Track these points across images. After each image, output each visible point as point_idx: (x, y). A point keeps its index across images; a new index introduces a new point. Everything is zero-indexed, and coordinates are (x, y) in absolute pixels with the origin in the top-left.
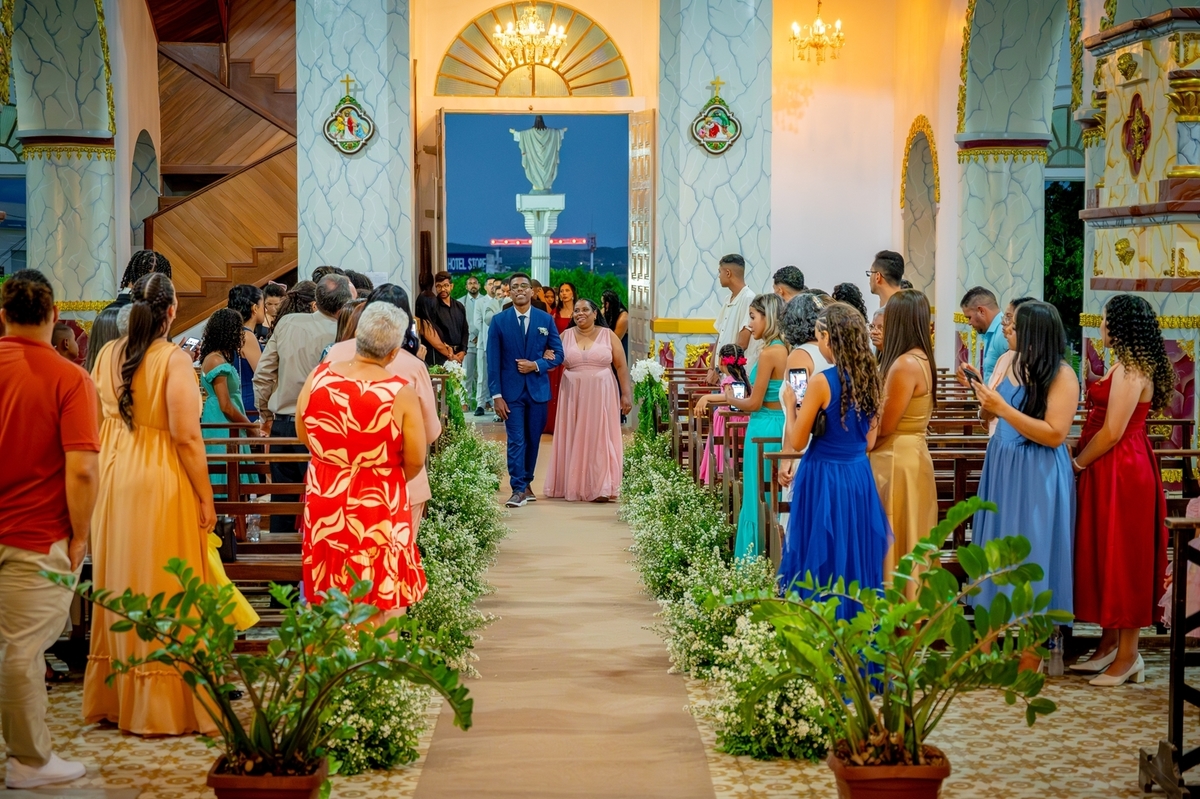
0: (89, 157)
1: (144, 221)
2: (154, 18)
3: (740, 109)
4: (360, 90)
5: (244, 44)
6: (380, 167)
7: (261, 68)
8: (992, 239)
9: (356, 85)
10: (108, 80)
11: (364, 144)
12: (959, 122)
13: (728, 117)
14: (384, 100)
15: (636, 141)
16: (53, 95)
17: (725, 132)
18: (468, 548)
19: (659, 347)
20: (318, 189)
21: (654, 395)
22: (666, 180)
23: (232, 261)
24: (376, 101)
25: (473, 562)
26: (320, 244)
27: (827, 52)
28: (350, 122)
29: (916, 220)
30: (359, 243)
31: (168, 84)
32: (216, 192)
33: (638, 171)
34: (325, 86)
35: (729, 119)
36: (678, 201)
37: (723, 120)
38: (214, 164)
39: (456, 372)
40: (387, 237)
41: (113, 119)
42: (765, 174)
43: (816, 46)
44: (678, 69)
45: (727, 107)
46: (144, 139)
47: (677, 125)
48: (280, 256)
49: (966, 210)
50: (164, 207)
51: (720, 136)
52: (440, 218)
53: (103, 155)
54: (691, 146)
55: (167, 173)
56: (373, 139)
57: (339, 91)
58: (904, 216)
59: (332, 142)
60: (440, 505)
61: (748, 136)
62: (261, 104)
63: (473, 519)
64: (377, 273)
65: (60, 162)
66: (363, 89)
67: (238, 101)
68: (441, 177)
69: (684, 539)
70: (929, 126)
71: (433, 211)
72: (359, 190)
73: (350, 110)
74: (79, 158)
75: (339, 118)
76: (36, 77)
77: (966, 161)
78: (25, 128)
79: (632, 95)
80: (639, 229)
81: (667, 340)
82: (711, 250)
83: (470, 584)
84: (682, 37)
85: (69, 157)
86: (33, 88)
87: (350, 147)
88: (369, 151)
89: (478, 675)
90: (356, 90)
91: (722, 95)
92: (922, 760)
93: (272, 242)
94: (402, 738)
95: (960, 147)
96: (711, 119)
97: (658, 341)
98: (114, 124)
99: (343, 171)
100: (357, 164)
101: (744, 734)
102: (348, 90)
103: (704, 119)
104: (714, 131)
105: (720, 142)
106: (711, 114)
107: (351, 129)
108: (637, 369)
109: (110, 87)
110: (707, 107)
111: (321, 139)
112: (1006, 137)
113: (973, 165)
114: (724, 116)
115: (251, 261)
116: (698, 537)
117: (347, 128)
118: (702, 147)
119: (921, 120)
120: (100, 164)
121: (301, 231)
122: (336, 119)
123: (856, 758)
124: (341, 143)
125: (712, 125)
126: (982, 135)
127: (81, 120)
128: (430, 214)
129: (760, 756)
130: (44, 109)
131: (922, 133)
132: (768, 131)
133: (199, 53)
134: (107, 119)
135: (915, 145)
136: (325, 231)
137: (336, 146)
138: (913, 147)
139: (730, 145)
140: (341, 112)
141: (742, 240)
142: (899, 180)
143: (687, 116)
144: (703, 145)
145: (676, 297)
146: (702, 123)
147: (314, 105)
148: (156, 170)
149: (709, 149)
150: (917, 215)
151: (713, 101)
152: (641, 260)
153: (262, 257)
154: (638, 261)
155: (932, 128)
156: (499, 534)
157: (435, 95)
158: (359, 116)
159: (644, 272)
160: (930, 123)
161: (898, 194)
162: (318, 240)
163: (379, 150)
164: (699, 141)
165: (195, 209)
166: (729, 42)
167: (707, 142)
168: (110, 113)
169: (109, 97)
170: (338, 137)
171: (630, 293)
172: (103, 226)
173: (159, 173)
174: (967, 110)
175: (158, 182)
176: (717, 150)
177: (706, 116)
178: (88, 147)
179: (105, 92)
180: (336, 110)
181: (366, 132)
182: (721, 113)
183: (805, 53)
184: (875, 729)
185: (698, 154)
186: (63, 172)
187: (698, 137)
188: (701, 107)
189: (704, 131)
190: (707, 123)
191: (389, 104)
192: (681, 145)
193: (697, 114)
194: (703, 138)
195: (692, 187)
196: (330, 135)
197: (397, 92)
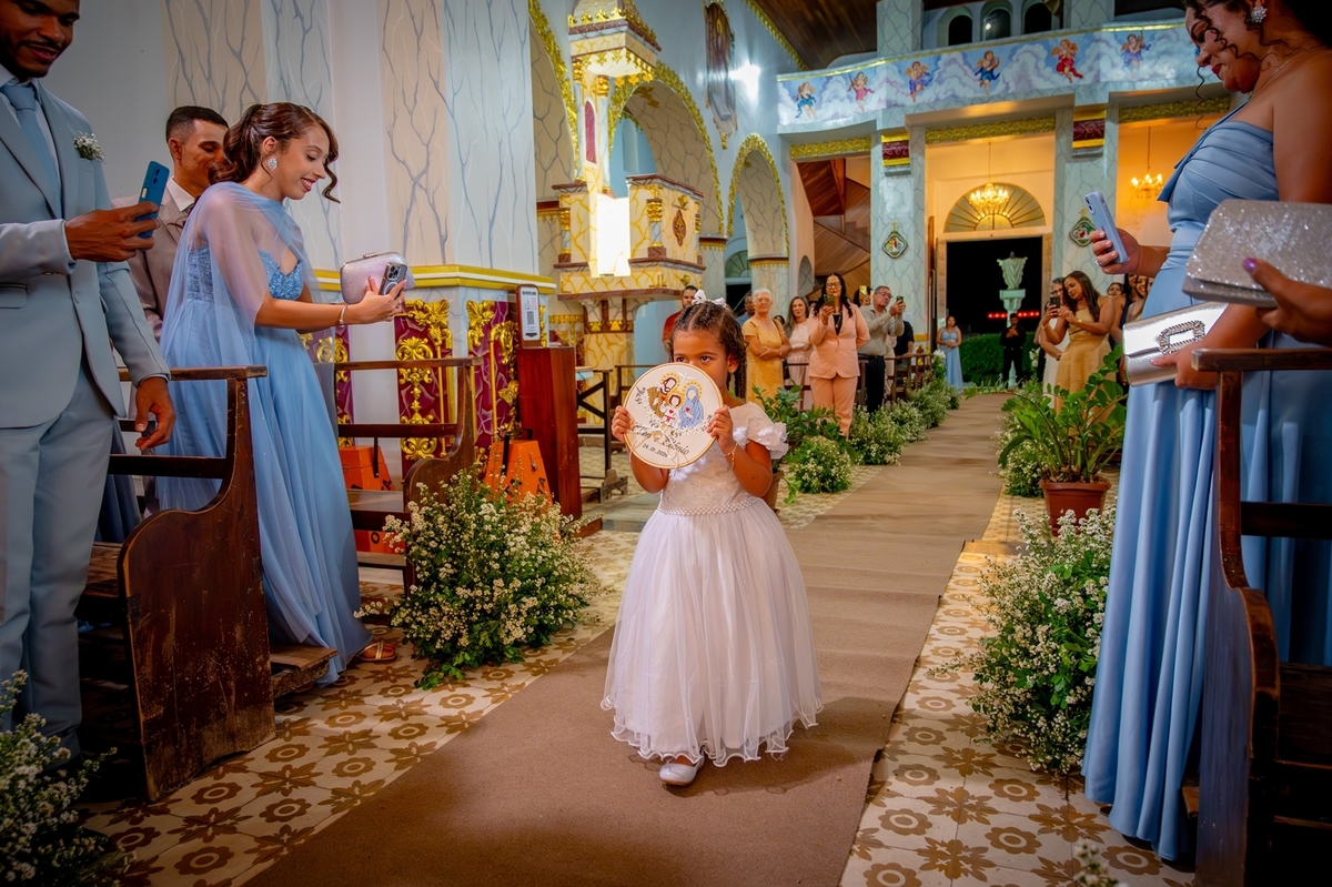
0: (778, 266)
2: (811, 205)
4: (900, 228)
5: (851, 215)
6: (909, 263)
7: (859, 225)
9: (898, 225)
10: (786, 231)
11: (902, 253)
14: (912, 231)
15: (1045, 247)
16: (763, 239)
20: (880, 275)
22: (1056, 262)
24: (908, 232)
27: (1153, 193)
28: (895, 243)
31: (818, 235)
34: (884, 227)
40: (913, 296)
41: (788, 249)
43: (1147, 190)
44: (1063, 204)
45: (1090, 222)
46: (805, 260)
47: (1064, 235)
51: (1086, 237)
53: (784, 265)
54: (1069, 243)
55: (817, 275)
56: (906, 250)
57: (890, 229)
59: (887, 253)
62: (858, 241)
65: (766, 269)
66: (902, 227)
67: (849, 241)
72: (899, 274)
73: (895, 237)
74: (773, 267)
76: (755, 232)
78: (751, 255)
79: (1044, 224)
84: (1066, 188)
85: (770, 267)
87: (895, 255)
88: (904, 256)
90: (898, 228)
91: (1087, 216)
92: (1091, 481)
96: (1080, 228)
98: (789, 252)
99: (892, 266)
100: (897, 262)
101: (1017, 485)
102: (895, 228)
103: (1077, 229)
104: (1082, 235)
106: (1081, 226)
107: (896, 246)
109: (787, 235)
110: (1079, 222)
111: (882, 251)
114: (1088, 226)
117: (894, 246)
118: (1075, 243)
120: (782, 268)
122: (889, 242)
123: (1052, 478)
124: (891, 253)
125: (1081, 232)
127: (775, 250)
129: (1025, 495)
133: (832, 220)
134: (786, 249)
140: (891, 238)
143: (1068, 228)
147: (878, 236)
148: (812, 274)
149: (1079, 244)
151: (1082, 219)
157: (944, 231)
158: (900, 240)
163: (909, 255)
164: (1074, 240)
166: (1092, 188)
167: (1079, 240)
168: (787, 247)
169: (786, 238)
170: (890, 250)
175: (813, 280)
177: (1078, 227)
178: (778, 262)
180: (889, 238)
181: (903, 247)
182: (1086, 225)
183: (1140, 194)
184: (1066, 464)
185: (1073, 247)
186: (766, 273)
187: (1073, 238)
188: (1075, 223)
189: (1077, 235)
190: (1079, 231)
191: (914, 233)
192: (1064, 243)
193: (1073, 226)
194: (1076, 238)
195: (1070, 264)
196: (886, 249)
197: (918, 227)
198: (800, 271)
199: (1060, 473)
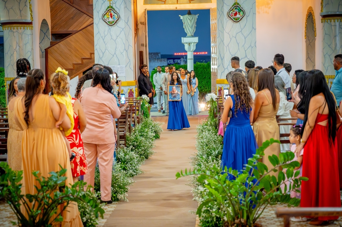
0: (24, 29)
1: (45, 50)
3: (245, 7)
4: (114, 3)
6: (122, 30)
8: (334, 49)
9: (113, 2)
10: (30, 3)
11: (116, 22)
12: (321, 9)
13: (241, 9)
14: (123, 6)
15: (212, 18)
16: (12, 8)
17: (239, 14)
18: (134, 158)
19: (218, 89)
20: (101, 38)
21: (214, 105)
22: (220, 32)
23: (75, 62)
24: (120, 7)
25: (136, 163)
26: (102, 56)
28: (111, 14)
29: (310, 43)
30: (115, 55)
31: (53, 3)
32: (69, 39)
33: (213, 28)
34: (103, 3)
35: (241, 10)
36: (224, 39)
37: (239, 10)
38: (69, 30)
39: (146, 98)
40: (124, 53)
41: (32, 16)
42: (254, 28)
45: (240, 6)
46: (44, 22)
47: (223, 12)
48: (91, 60)
49: (324, 39)
50: (52, 44)
51: (238, 16)
52: (146, 46)
53: (29, 28)
54: (228, 19)
55: (54, 33)
56: (119, 20)
57: (107, 4)
58: (306, 42)
60: (130, 144)
61: (247, 15)
62: (84, 10)
63: (141, 148)
64: (121, 66)
65: (15, 31)
66: (115, 3)
67: (76, 9)
68: (146, 32)
69: (208, 154)
70: (313, 10)
71: (144, 44)
72: (114, 38)
73: (111, 10)
74: (21, 29)
75: (107, 13)
76: (6, 2)
77: (324, 22)
78: (3, 19)
79: (211, 2)
80: (214, 48)
81: (221, 86)
83: (135, 170)
85: (17, 29)
86: (5, 6)
88: (117, 24)
89: (128, 201)
90: (113, 3)
93: (88, 56)
94: (90, 222)
95: (322, 17)
96: (234, 10)
97: (218, 86)
98: (32, 18)
99: (109, 31)
100: (114, 28)
101: (207, 220)
102: (110, 4)
103: (232, 10)
104: (236, 14)
105: (238, 18)
106: (235, 8)
107: (111, 17)
108: (208, 97)
109: (30, 5)
110: (233, 6)
111: (101, 20)
112: (338, 13)
113: (326, 23)
114: (239, 9)
115: (81, 62)
116: (212, 153)
117: (110, 16)
119: (311, 8)
120: (27, 31)
121: (96, 52)
122: (106, 14)
124: (108, 22)
125: (235, 12)
126: (329, 13)
127: (21, 16)
128: (142, 45)
130: (9, 13)
131: (310, 13)
132: (254, 14)
134: (30, 16)
135: (309, 17)
136: (103, 51)
138: (308, 18)
139: (241, 19)
140: (108, 11)
141: (246, 52)
142: (304, 29)
143: (226, 9)
144: (232, 19)
145: (224, 71)
147: (99, 9)
148: (49, 32)
149: (234, 20)
150: (311, 41)
151: (235, 4)
152: (215, 59)
153: (84, 61)
154: (214, 59)
155: (314, 11)
156: (151, 153)
157: (144, 4)
158: (114, 12)
159: (216, 63)
160: (313, 9)
161: (304, 34)
162: (101, 55)
163: (121, 23)
164: (231, 18)
165: (62, 45)
167: (234, 18)
168: (31, 14)
169: (30, 8)
170: (107, 20)
171: (212, 70)
172: (29, 52)
173: (50, 33)
174: (324, 4)
175: (50, 37)
176: (237, 20)
177: (233, 9)
178: (24, 25)
179: (29, 7)
180: (106, 11)
181: (117, 18)
182: (238, 8)
184: (238, 218)
185: (230, 22)
186: (16, 34)
187: (230, 16)
188: (231, 6)
189: (232, 14)
190: (233, 11)
191: (124, 8)
192: (224, 19)
193: (230, 8)
194: (232, 17)
195: (228, 33)
196: (104, 19)
197: (126, 4)
198: (41, 30)
199: (234, 223)
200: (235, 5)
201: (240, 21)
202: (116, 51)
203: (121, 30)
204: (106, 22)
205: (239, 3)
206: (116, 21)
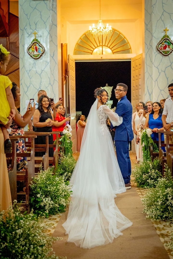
4: (40, 37)
5: (14, 37)
9: (38, 35)
11: (41, 56)
13: (170, 42)
14: (48, 40)
17: (169, 48)
20: (26, 72)
22: (148, 66)
26: (26, 91)
28: (36, 48)
36: (152, 73)
44: (151, 26)
45: (170, 39)
47: (151, 46)
51: (167, 49)
54: (157, 53)
56: (44, 53)
57: (32, 37)
59: (30, 55)
72: (39, 72)
73: (36, 44)
75: (32, 46)
79: (132, 53)
82: (164, 90)
84: (153, 15)
87: (36, 57)
88: (43, 58)
90: (38, 37)
91: (168, 34)
96: (164, 43)
99: (34, 65)
102: (35, 37)
103: (161, 43)
104: (165, 47)
105: (167, 51)
106: (164, 41)
107: (36, 50)
110: (162, 39)
111: (26, 54)
114: (169, 42)
117: (35, 50)
118: (160, 54)
124: (33, 55)
125: (165, 45)
136: (28, 86)
137: (31, 56)
139: (171, 52)
140: (33, 44)
143: (155, 43)
144: (161, 53)
146: (161, 45)
149: (163, 54)
158: (39, 46)
162: (26, 89)
163: (46, 58)
166: (170, 16)
167: (163, 51)
170: (32, 53)
176: (166, 54)
177: (162, 42)
180: (31, 44)
181: (42, 51)
182: (168, 41)
185: (160, 56)
187: (159, 50)
188: (160, 39)
189: (161, 47)
190: (162, 45)
191: (50, 42)
192: (153, 52)
193: (159, 41)
194: (161, 50)
195: (157, 68)
196: (29, 52)
197: (52, 37)
200: (165, 37)
201: (169, 55)
202: (41, 85)
203: (47, 64)
204: (31, 55)
205: (168, 35)
206: (41, 54)
